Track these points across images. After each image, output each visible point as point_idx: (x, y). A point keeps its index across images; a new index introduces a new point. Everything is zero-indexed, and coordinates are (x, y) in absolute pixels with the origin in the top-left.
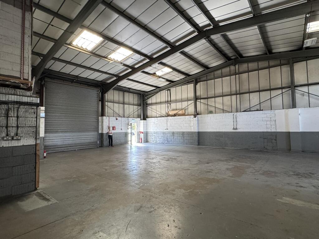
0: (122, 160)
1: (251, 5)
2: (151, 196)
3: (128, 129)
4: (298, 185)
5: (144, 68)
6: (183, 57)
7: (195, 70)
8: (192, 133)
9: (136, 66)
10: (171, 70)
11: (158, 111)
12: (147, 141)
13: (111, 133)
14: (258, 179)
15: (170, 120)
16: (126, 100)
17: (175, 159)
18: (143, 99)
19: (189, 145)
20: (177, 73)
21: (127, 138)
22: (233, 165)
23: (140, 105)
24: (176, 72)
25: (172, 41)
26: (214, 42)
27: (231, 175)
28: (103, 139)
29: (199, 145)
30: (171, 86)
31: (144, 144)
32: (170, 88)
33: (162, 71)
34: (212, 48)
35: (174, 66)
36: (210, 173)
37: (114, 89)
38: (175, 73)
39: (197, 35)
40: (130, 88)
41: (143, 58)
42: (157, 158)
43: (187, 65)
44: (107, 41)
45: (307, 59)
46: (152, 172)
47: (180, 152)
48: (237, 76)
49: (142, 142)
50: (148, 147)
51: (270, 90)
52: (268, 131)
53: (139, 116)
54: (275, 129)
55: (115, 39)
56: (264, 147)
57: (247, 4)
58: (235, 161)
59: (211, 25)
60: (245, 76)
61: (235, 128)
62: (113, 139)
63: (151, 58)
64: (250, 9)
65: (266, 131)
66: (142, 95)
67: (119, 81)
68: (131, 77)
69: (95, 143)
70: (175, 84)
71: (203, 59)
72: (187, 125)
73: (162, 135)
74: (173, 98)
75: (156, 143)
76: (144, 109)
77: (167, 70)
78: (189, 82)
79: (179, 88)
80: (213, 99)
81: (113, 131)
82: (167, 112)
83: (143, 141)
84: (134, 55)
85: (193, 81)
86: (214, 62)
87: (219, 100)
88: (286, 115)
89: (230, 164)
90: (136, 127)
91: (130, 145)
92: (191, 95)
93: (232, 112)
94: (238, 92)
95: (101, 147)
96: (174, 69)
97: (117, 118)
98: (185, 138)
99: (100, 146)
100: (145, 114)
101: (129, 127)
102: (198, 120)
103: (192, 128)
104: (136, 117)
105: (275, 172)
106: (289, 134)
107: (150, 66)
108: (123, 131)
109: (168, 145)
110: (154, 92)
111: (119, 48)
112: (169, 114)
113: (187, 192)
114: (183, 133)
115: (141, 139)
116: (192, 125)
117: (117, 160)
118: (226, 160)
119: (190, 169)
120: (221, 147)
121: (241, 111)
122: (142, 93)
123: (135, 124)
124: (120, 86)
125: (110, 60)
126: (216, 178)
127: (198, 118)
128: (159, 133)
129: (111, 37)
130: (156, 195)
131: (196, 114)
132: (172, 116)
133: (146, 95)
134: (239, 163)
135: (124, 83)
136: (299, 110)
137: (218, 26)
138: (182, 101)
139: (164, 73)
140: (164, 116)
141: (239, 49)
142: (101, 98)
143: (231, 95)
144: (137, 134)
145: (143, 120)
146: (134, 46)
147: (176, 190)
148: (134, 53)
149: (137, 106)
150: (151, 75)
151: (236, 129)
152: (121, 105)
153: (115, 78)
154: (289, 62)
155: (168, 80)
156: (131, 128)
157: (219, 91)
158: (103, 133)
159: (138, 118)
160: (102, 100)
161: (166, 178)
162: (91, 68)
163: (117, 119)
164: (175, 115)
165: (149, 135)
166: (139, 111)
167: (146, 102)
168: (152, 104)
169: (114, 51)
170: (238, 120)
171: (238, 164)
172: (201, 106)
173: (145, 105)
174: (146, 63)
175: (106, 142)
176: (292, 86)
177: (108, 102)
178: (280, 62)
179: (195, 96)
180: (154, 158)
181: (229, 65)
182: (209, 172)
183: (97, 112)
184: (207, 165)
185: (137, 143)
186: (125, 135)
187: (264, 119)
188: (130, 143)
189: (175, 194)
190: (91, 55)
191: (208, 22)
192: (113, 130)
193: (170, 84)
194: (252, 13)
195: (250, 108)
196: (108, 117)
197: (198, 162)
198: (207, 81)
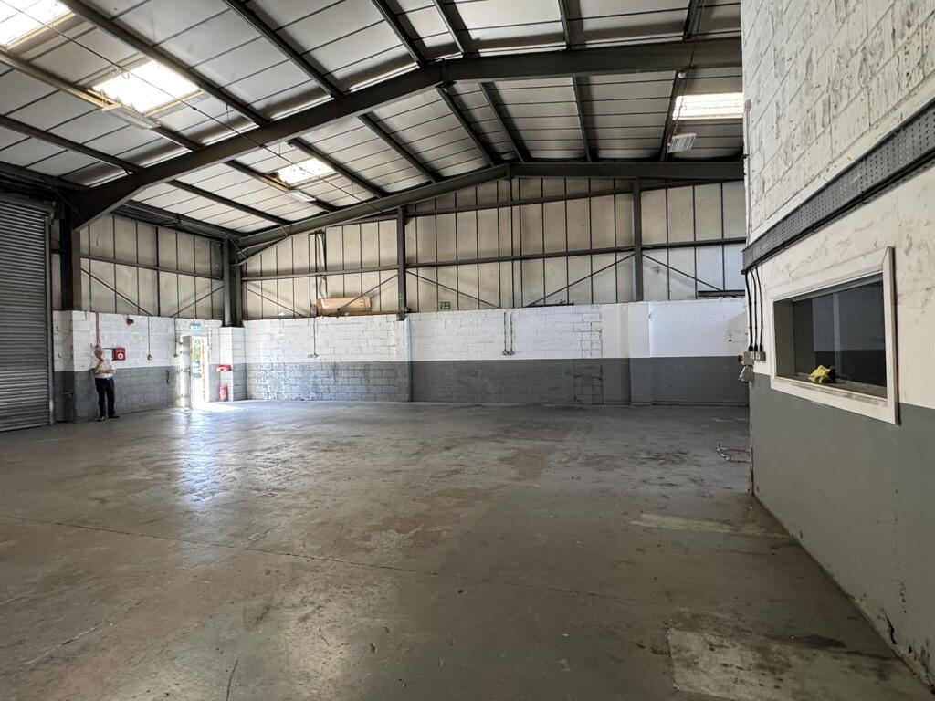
0: (162, 463)
1: (564, 15)
2: (295, 566)
3: (176, 356)
4: (663, 481)
5: (239, 151)
6: (368, 132)
7: (402, 179)
8: (391, 368)
9: (209, 141)
10: (331, 170)
11: (284, 299)
12: (245, 395)
13: (107, 372)
14: (579, 478)
15: (323, 328)
16: (167, 255)
17: (349, 444)
18: (231, 255)
19: (385, 400)
20: (349, 182)
21: (174, 386)
22: (514, 448)
23: (221, 278)
24: (344, 178)
25: (339, 75)
26: (461, 102)
27: (514, 476)
28: (73, 393)
29: (412, 399)
30: (326, 221)
31: (235, 405)
32: (323, 229)
33: (301, 168)
34: (454, 120)
35: (341, 157)
36: (460, 476)
37: (114, 213)
38: (343, 181)
39: (416, 70)
40: (183, 216)
41: (235, 113)
42: (289, 445)
43: (380, 159)
44: (88, 25)
45: (668, 183)
46: (283, 490)
47: (361, 422)
48: (516, 209)
49: (227, 399)
50: (250, 413)
51: (592, 252)
52: (584, 357)
53: (216, 314)
54: (599, 352)
55: (123, 23)
56: (575, 399)
57: (555, 12)
58: (516, 438)
59: (459, 51)
60: (533, 210)
61: (508, 350)
62: (116, 391)
63: (264, 120)
64: (559, 27)
65: (580, 357)
66: (225, 242)
67: (137, 187)
68: (186, 178)
69: (37, 410)
70: (343, 216)
71: (428, 147)
72: (379, 342)
73: (299, 374)
74: (333, 258)
75: (278, 401)
76: (235, 293)
77: (318, 168)
78: (383, 215)
79: (352, 231)
80: (452, 270)
81: (116, 365)
82: (314, 302)
83: (231, 396)
84: (202, 99)
85: (395, 212)
86: (458, 164)
87: (468, 271)
88: (624, 319)
89: (506, 445)
90: (207, 348)
91: (182, 410)
92: (390, 252)
93: (500, 307)
94: (517, 254)
95: (65, 421)
96: (340, 168)
97: (131, 317)
98: (372, 381)
99: (60, 419)
100: (238, 306)
101: (181, 348)
102: (410, 329)
103: (394, 350)
104: (205, 315)
105: (611, 457)
106: (627, 362)
107: (262, 146)
108: (158, 362)
109: (319, 405)
110: (269, 236)
111: (141, 61)
112: (322, 309)
113: (410, 538)
114: (366, 368)
115: (226, 389)
116: (393, 342)
117: (143, 464)
118: (492, 436)
119: (402, 468)
120: (472, 404)
121: (524, 305)
122: (226, 236)
123: (200, 342)
124: (140, 204)
125: (100, 99)
126: (478, 486)
127: (410, 321)
128: (288, 368)
129: (108, 14)
130: (311, 561)
131: (405, 310)
132: (330, 315)
133: (240, 244)
134: (527, 442)
135: (159, 195)
136: (650, 307)
137: (476, 55)
138: (361, 269)
139: (307, 177)
140: (302, 313)
141: (524, 135)
142: (60, 242)
143: (499, 260)
144: (211, 373)
145: (232, 326)
146: (203, 65)
147: (374, 536)
148: (203, 92)
149: (209, 280)
150: (263, 179)
151: (512, 352)
152: (148, 274)
153: (121, 173)
154: (632, 187)
155: (318, 203)
156: (189, 353)
157: (467, 247)
158: (73, 372)
159: (212, 318)
160: (66, 250)
161: (334, 503)
162: (15, 121)
163: (130, 322)
164: (339, 313)
165: (253, 374)
166: (217, 295)
167: (241, 266)
168: (262, 275)
169: (121, 67)
170: (516, 328)
171: (525, 445)
172: (418, 286)
173: (238, 276)
174: (248, 132)
175: (86, 402)
176: (637, 248)
177: (90, 257)
178: (612, 185)
179: (401, 257)
180: (282, 446)
181: (494, 178)
182: (458, 472)
183: (45, 291)
184: (445, 453)
185: (211, 401)
186: (166, 378)
187: (577, 326)
188: (182, 402)
189: (373, 549)
190: (13, 69)
191: (450, 38)
192: (115, 358)
193: (325, 213)
194: (564, 40)
195: (545, 297)
196: (93, 315)
197: (421, 447)
198: (435, 214)
